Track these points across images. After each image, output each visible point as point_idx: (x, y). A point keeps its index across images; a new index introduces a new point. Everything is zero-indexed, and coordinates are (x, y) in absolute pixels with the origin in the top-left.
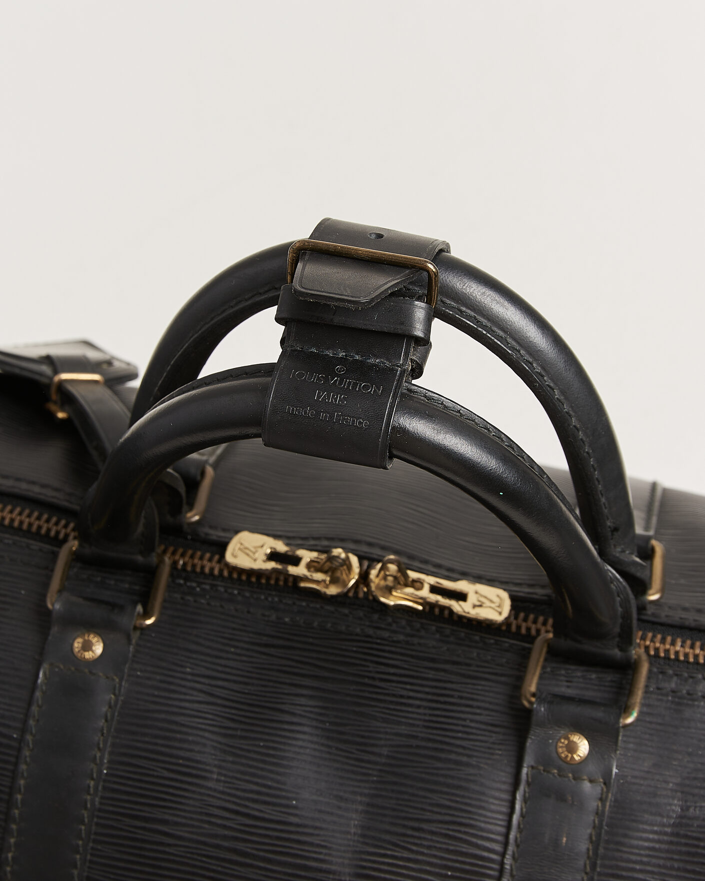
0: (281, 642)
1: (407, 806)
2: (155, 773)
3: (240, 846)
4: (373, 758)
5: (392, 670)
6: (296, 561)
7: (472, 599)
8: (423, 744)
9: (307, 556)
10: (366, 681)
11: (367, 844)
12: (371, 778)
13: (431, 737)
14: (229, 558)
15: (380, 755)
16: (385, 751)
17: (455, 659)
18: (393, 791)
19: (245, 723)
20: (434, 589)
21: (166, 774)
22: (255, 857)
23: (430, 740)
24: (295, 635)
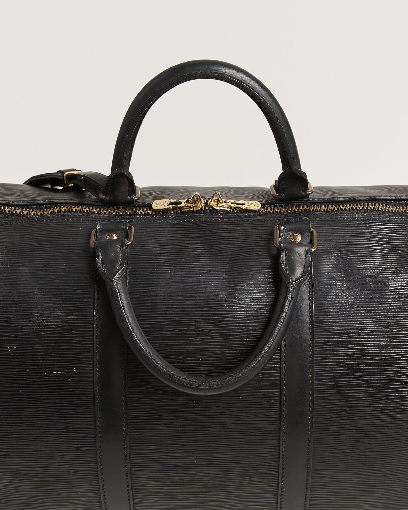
0: (181, 229)
1: (241, 268)
2: (147, 275)
3: (184, 294)
4: (225, 257)
5: (225, 229)
6: (180, 203)
7: (247, 204)
8: (242, 248)
9: (183, 201)
10: (216, 234)
11: (230, 284)
12: (226, 263)
13: (245, 246)
14: (154, 207)
15: (227, 255)
16: (229, 253)
17: (246, 222)
18: (235, 265)
19: (175, 254)
20: (232, 203)
21: (151, 275)
22: (190, 297)
23: (244, 247)
24: (186, 226)
